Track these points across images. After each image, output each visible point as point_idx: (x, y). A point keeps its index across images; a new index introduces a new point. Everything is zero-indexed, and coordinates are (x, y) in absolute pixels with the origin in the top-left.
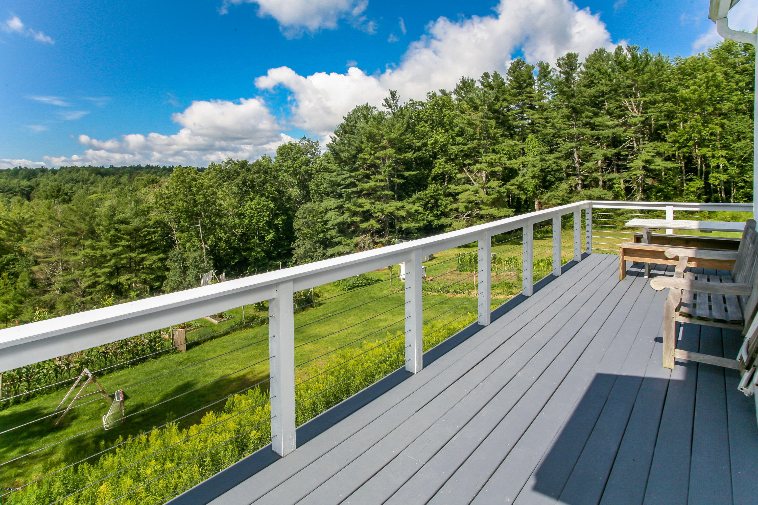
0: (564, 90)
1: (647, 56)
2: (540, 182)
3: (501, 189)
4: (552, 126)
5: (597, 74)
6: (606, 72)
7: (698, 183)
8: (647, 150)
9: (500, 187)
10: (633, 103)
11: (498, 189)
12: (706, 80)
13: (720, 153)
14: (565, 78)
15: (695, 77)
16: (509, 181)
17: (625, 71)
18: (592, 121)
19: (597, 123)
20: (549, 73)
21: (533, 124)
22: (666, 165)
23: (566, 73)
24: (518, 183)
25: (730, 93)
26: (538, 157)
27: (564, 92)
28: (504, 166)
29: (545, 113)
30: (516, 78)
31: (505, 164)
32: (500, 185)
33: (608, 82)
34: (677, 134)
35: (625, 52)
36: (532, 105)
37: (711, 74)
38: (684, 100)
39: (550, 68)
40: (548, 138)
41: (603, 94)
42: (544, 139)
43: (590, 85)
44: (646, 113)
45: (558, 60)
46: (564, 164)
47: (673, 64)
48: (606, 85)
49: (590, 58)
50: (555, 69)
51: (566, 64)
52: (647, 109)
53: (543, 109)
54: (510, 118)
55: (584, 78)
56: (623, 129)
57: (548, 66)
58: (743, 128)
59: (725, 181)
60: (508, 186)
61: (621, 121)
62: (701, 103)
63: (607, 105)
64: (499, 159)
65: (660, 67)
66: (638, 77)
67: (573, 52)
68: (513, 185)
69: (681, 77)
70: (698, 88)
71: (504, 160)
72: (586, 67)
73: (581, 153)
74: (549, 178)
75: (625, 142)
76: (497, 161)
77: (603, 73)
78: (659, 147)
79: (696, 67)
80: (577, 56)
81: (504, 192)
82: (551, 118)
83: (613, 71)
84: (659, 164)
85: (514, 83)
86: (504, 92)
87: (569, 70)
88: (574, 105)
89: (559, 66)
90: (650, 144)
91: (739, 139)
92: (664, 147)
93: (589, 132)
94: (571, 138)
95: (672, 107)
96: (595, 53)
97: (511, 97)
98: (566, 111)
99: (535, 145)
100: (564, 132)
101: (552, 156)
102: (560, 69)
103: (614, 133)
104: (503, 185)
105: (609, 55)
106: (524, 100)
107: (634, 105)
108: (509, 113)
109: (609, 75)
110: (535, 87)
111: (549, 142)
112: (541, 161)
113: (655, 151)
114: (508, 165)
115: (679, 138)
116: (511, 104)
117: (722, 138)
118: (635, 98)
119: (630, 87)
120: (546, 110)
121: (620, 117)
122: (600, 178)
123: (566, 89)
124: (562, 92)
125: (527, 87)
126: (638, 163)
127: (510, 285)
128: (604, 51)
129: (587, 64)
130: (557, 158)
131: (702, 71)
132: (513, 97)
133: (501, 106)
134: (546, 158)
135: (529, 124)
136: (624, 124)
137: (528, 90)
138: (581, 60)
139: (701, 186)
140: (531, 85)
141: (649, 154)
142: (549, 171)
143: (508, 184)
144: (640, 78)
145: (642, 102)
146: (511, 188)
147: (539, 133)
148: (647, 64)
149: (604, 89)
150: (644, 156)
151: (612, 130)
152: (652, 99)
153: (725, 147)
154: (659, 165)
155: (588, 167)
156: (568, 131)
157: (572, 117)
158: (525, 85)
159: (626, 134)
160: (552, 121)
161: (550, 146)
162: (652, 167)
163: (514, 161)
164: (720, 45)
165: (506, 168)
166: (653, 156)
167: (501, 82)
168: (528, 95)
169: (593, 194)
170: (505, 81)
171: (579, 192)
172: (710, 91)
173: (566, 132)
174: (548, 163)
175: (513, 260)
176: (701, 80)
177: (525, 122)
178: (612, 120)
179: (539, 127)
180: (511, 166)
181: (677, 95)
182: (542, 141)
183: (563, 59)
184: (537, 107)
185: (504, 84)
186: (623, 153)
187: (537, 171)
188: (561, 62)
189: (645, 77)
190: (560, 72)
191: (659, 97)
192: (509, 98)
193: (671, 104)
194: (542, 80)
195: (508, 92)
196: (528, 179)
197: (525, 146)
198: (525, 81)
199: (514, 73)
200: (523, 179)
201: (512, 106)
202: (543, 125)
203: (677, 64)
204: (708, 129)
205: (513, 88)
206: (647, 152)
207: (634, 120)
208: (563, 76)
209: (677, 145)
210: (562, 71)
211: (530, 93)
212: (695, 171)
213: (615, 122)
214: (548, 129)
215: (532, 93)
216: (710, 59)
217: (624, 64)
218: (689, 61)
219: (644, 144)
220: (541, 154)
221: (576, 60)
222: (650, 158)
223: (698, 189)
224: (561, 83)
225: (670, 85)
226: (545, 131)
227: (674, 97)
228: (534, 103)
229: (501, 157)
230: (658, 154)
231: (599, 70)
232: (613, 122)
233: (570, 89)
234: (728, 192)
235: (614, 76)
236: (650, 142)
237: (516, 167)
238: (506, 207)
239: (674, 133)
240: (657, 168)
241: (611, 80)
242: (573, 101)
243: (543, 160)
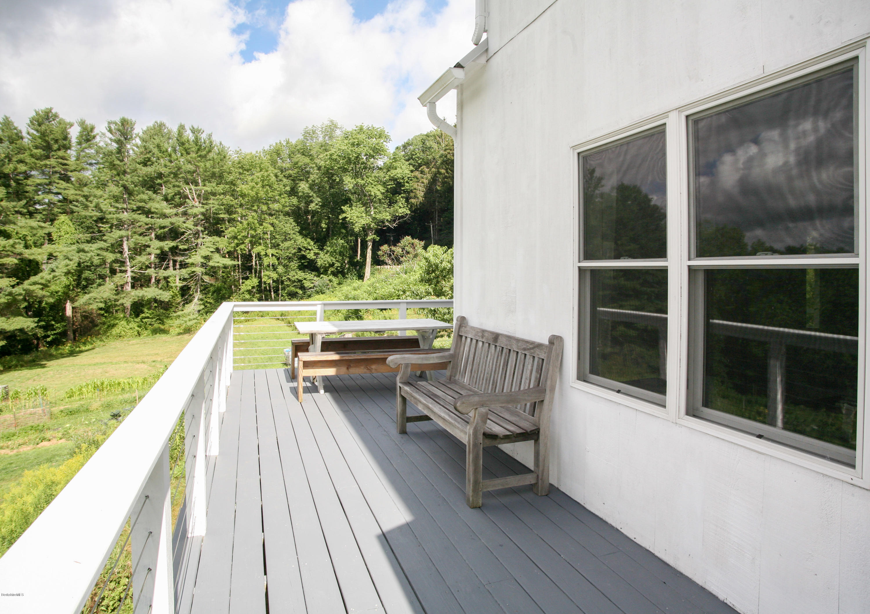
0: (115, 163)
1: (211, 142)
2: (74, 281)
3: (14, 290)
4: (96, 207)
5: (156, 151)
6: (167, 151)
7: (254, 281)
8: (207, 244)
9: (13, 286)
10: (194, 192)
11: (10, 289)
12: (262, 179)
13: (270, 252)
14: (118, 148)
15: (253, 174)
16: (28, 278)
17: (188, 153)
18: (148, 206)
19: (153, 210)
20: (94, 137)
21: (65, 200)
22: (224, 262)
23: (118, 142)
24: (43, 281)
25: (280, 195)
26: (74, 247)
27: (114, 165)
28: (19, 257)
29: (85, 189)
30: (43, 135)
31: (21, 254)
32: (12, 284)
33: (168, 164)
34: (236, 230)
35: (187, 133)
36: (66, 175)
37: (266, 174)
38: (243, 196)
39: (96, 131)
40: (88, 222)
41: (160, 176)
42: (82, 223)
43: (145, 163)
44: (206, 204)
45: (109, 123)
46: (110, 257)
47: (235, 157)
48: (166, 166)
49: (148, 130)
50: (104, 134)
51: (119, 130)
52: (207, 199)
53: (82, 184)
54: (28, 188)
55: (142, 153)
56: (183, 219)
57: (92, 129)
58: (288, 229)
59: (275, 279)
60: (26, 284)
61: (181, 210)
62: (257, 200)
63: (164, 190)
64: (13, 246)
65: (223, 157)
66: (201, 163)
67: (129, 118)
68: (35, 283)
69: (241, 171)
70: (255, 186)
71: (20, 248)
72: (143, 140)
73: (132, 245)
74: (87, 274)
75: (183, 234)
76: (8, 248)
77: (163, 152)
78: (218, 242)
79: (254, 164)
80: (134, 124)
81: (20, 294)
82: (95, 196)
83: (175, 151)
84: (218, 261)
85: (40, 141)
86: (21, 150)
87: (122, 139)
88: (126, 183)
89: (110, 131)
90: (210, 238)
91: (286, 240)
92: (223, 243)
93: (143, 218)
94: (120, 224)
95: (232, 201)
96: (154, 126)
97: (33, 160)
98: (114, 189)
99: (69, 230)
100: (112, 216)
101: (95, 246)
102: (110, 136)
103: (172, 224)
104: (18, 284)
105: (170, 132)
106: (54, 167)
107: (194, 194)
108: (29, 182)
109: (170, 156)
110: (72, 153)
111: (88, 228)
112: (78, 252)
113: (215, 247)
114: (27, 256)
115: (238, 234)
116: (32, 168)
117: (273, 237)
118: (196, 186)
119: (192, 173)
120: (86, 185)
121: (180, 205)
122: (154, 276)
123: (117, 162)
124: (112, 166)
125: (59, 149)
126: (196, 258)
127: (40, 428)
128: (164, 125)
129: (145, 136)
130: (101, 249)
131: (259, 169)
132: (37, 159)
133: (16, 169)
134: (86, 249)
135: (60, 201)
136: (185, 214)
137: (61, 153)
138: (138, 130)
139: (255, 285)
140: (67, 148)
141: (208, 249)
142: (87, 266)
143: (26, 282)
144: (202, 164)
145: (203, 192)
146: (32, 288)
147: (75, 214)
148: (210, 151)
149: (163, 170)
150: (203, 251)
151: (170, 219)
152: (214, 191)
153: (276, 246)
154: (218, 263)
155: (140, 262)
156: (118, 215)
157: (122, 198)
158: (55, 147)
159: (185, 225)
160: (96, 200)
161: (91, 233)
162: (211, 263)
163: (34, 250)
164: (272, 148)
165: (22, 260)
166: (212, 252)
167: (17, 134)
168: (60, 160)
169: (145, 294)
170: (24, 134)
171: (128, 293)
172: (265, 190)
173: (115, 216)
174: (89, 255)
175: (39, 392)
176: (258, 178)
177: (55, 198)
178: (171, 208)
179: (77, 206)
180: (31, 258)
181: (238, 189)
182: (79, 225)
183: (116, 124)
184: (73, 179)
185: (22, 138)
186: (181, 247)
187: (73, 265)
188: (113, 127)
189: (208, 164)
190: (111, 139)
191: (220, 189)
192: (28, 160)
193: (232, 198)
194: (84, 146)
195: (28, 151)
196: (61, 275)
197: (52, 230)
198: (56, 141)
199: (40, 125)
200: (51, 276)
201: (33, 173)
202: (83, 204)
203: (238, 157)
204: (262, 227)
205: (37, 147)
206: (207, 247)
207: (195, 211)
208: (115, 145)
209: (236, 241)
210: (113, 138)
211: (63, 158)
212: (250, 268)
213: (174, 211)
214: (90, 211)
215: (67, 160)
216: (266, 159)
217: (187, 146)
218: (248, 157)
219: (203, 238)
220: (78, 242)
221: (132, 129)
222: (210, 254)
223: (253, 287)
224: (110, 153)
225: (231, 178)
226: (84, 213)
227: (234, 190)
228: (69, 174)
229: (15, 243)
230: (218, 250)
231: (158, 146)
232: (172, 210)
233: (123, 163)
234: (276, 291)
235: (176, 157)
236: (209, 236)
237: (39, 258)
238: (23, 316)
239: (233, 228)
240: (216, 265)
241: (171, 162)
242: (125, 178)
243: (80, 251)
